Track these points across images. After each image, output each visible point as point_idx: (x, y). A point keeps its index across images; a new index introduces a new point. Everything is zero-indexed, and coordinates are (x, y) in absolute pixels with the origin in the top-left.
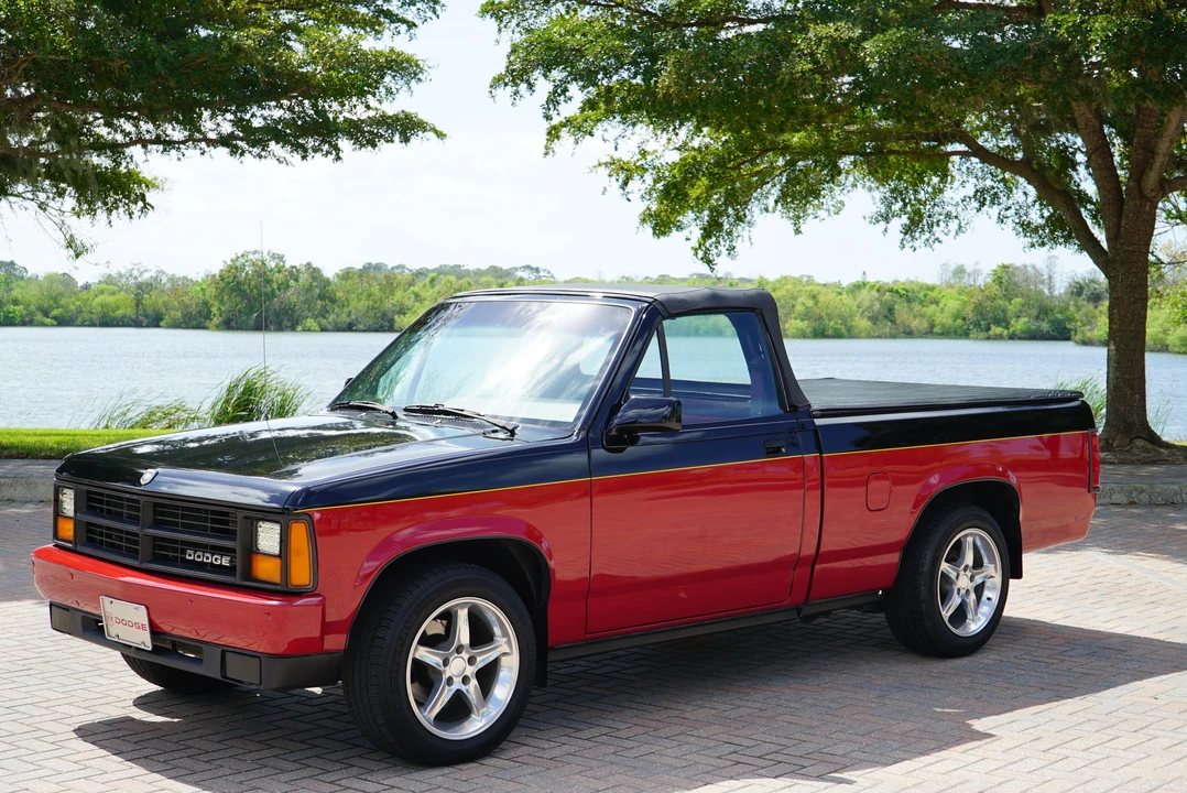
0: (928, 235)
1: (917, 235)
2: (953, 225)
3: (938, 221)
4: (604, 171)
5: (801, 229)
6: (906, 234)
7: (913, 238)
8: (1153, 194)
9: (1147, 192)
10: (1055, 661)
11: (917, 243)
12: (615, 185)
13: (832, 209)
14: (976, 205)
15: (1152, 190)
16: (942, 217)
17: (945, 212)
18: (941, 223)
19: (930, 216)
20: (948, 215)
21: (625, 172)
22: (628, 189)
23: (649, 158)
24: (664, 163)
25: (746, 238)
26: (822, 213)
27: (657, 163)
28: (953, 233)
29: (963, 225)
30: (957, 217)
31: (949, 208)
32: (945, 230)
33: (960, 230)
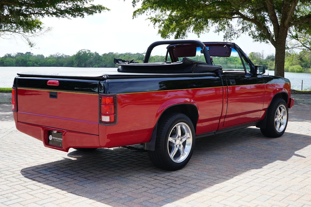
1: (227, 38)
2: (236, 35)
3: (232, 35)
4: (150, 20)
6: (225, 38)
7: (226, 39)
9: (285, 26)
10: (257, 146)
12: (152, 24)
13: (207, 31)
14: (242, 31)
15: (287, 25)
16: (233, 34)
17: (234, 32)
18: (233, 35)
19: (230, 33)
20: (235, 33)
21: (155, 21)
22: (155, 25)
23: (161, 17)
24: (165, 19)
26: (204, 32)
27: (163, 19)
28: (236, 38)
29: (238, 36)
30: (237, 34)
31: (235, 31)
32: (234, 37)
33: (238, 37)
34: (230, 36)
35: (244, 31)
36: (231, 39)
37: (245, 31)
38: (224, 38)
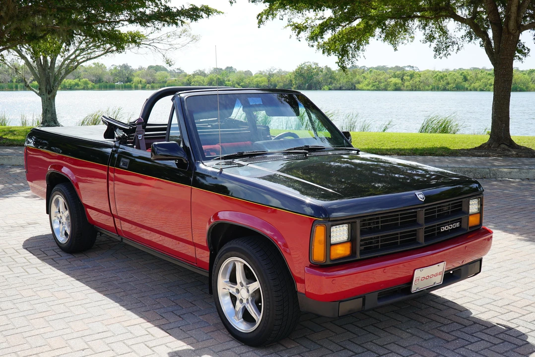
0: (445, 52)
1: (441, 52)
2: (456, 47)
3: (448, 47)
4: (290, 28)
5: (397, 49)
6: (436, 51)
8: (514, 32)
9: (511, 31)
11: (441, 55)
12: (294, 34)
13: (410, 39)
14: (469, 39)
15: (513, 30)
16: (451, 44)
18: (450, 47)
19: (446, 43)
20: (453, 43)
21: (299, 29)
22: (299, 36)
23: (309, 22)
25: (362, 56)
26: (405, 41)
28: (455, 51)
29: (460, 47)
30: (457, 44)
31: (454, 40)
32: (452, 49)
33: (458, 49)
34: (445, 49)
35: (471, 39)
36: (448, 53)
37: (473, 38)
38: (435, 53)
